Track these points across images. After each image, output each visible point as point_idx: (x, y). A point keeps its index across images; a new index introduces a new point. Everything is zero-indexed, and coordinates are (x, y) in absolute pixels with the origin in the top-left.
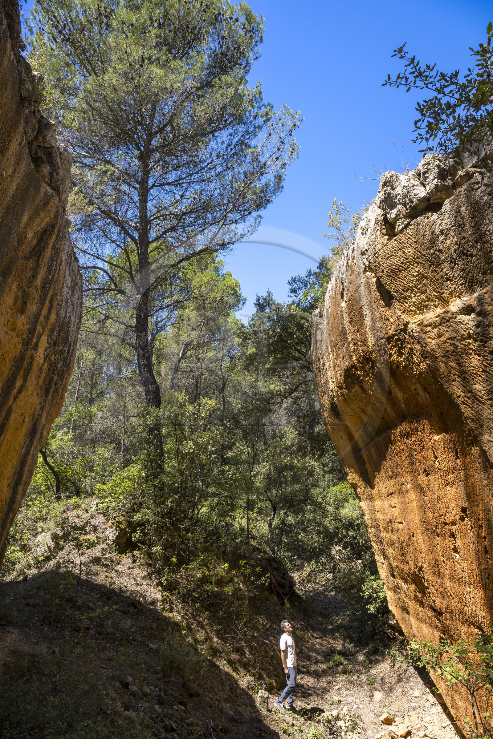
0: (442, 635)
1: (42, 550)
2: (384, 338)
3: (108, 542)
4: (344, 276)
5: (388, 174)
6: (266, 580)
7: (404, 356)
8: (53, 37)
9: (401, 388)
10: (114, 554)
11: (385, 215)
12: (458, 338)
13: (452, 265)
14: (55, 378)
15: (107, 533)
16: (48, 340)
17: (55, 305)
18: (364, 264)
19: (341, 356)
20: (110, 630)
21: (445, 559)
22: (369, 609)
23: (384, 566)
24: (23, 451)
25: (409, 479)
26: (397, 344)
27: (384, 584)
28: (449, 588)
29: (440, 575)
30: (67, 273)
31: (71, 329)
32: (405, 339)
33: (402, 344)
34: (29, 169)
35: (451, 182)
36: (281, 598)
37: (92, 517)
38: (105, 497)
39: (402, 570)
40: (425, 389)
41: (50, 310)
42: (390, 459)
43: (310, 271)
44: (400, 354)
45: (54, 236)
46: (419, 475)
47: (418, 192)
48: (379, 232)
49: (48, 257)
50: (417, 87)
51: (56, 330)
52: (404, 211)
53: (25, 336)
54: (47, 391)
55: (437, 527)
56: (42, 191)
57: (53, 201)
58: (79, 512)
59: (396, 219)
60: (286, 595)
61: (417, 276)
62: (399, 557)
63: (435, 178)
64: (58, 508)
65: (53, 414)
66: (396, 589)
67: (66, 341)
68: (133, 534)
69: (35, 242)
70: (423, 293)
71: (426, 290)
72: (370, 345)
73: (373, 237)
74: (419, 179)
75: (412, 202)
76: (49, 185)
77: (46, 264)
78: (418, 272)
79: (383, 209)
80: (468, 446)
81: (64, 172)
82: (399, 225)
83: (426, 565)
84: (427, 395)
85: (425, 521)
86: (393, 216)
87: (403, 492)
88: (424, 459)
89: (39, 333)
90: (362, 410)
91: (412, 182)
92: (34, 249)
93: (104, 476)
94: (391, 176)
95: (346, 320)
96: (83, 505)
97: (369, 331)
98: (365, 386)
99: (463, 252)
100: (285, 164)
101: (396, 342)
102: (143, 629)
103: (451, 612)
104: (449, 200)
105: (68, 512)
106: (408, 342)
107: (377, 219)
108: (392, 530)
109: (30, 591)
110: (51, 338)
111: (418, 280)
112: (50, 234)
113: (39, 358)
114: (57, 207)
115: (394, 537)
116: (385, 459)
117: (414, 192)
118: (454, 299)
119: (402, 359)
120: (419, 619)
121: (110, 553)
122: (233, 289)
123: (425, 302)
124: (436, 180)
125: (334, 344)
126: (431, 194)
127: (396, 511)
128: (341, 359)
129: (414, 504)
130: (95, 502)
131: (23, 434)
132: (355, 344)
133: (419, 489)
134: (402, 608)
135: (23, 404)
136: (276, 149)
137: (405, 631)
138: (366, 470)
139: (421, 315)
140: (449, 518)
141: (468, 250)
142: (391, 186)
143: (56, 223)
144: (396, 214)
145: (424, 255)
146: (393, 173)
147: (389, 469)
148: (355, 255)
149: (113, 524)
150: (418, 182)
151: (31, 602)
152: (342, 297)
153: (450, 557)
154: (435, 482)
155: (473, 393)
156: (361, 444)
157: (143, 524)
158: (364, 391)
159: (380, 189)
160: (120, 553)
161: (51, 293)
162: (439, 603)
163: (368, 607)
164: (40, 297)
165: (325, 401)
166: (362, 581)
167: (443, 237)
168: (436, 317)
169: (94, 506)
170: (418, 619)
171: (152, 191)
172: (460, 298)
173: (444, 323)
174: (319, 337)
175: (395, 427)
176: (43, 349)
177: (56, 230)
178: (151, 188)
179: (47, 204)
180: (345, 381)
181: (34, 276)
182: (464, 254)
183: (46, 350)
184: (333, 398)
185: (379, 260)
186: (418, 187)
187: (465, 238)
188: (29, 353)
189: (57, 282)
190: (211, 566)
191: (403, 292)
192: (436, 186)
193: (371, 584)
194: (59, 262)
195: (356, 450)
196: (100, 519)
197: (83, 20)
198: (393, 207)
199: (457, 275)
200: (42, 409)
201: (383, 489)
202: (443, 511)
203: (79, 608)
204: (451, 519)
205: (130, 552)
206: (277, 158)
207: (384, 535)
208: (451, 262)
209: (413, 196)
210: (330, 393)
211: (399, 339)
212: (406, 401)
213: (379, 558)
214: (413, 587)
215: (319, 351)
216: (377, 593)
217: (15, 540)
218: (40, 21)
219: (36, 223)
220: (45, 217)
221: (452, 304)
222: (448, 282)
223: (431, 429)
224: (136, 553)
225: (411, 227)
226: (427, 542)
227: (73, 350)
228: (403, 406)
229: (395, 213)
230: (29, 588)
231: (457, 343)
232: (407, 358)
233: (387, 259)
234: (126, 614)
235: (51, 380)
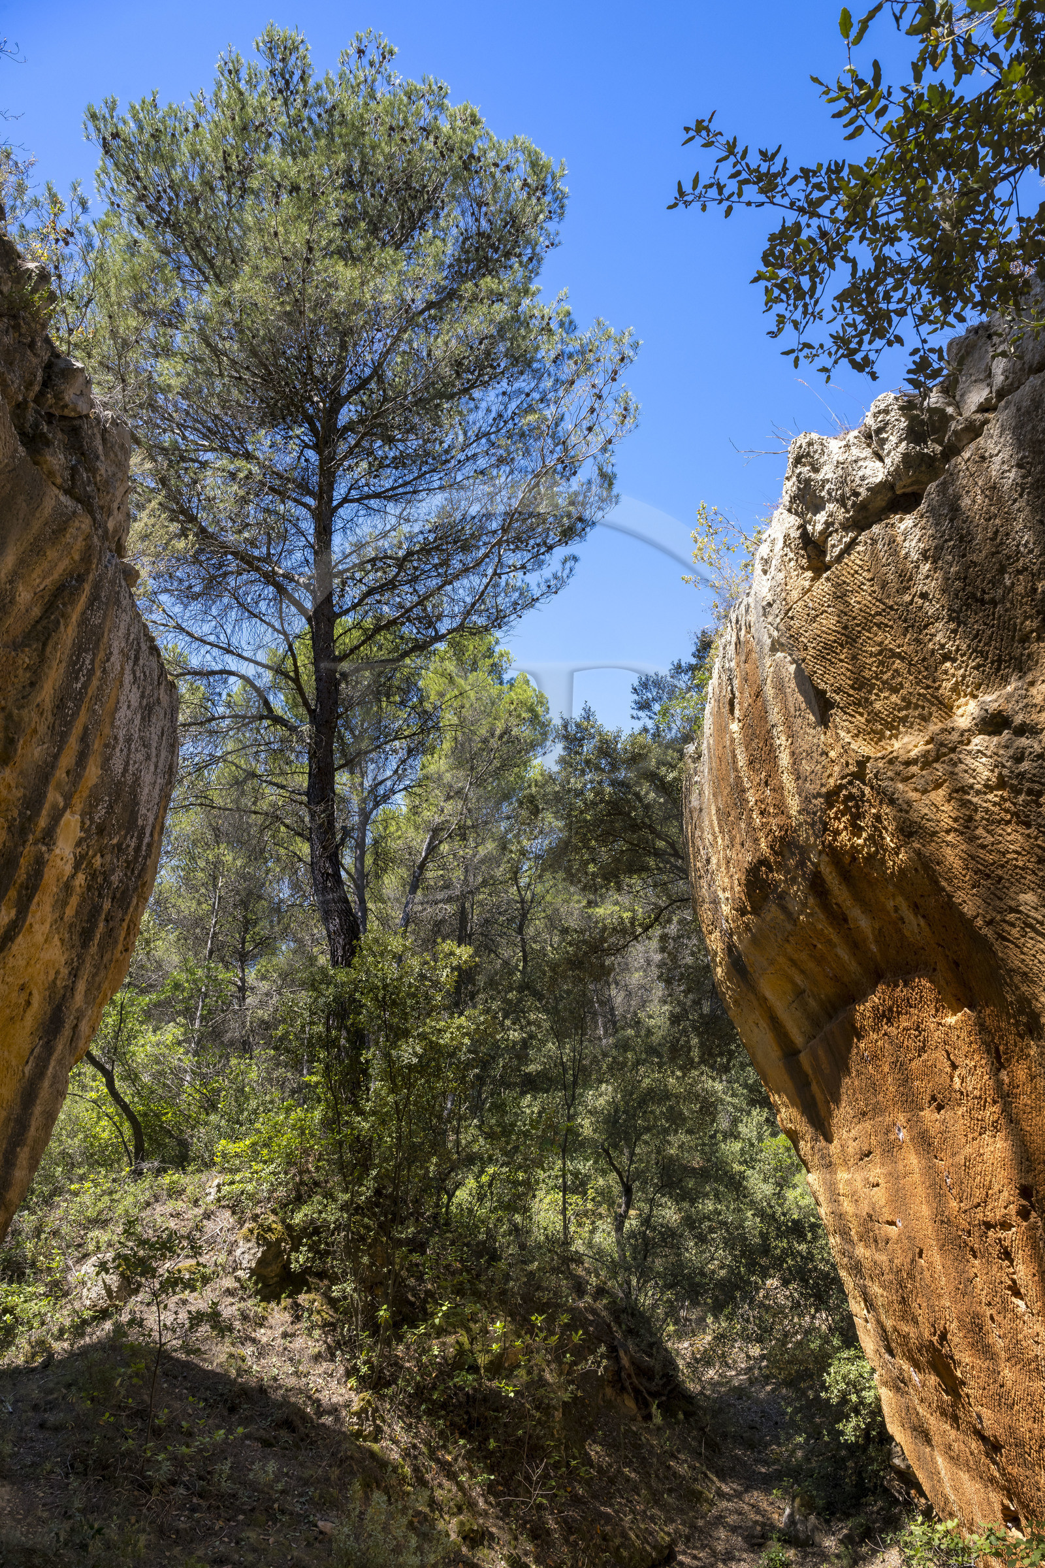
0: (1006, 1502)
1: (93, 1295)
2: (819, 795)
3: (240, 1273)
4: (733, 664)
5: (802, 440)
6: (599, 1364)
7: (864, 835)
8: (138, 219)
9: (867, 907)
10: (250, 1303)
11: (802, 527)
12: (977, 787)
13: (952, 626)
14: (107, 905)
15: (238, 1252)
16: (83, 823)
17: (97, 745)
18: (770, 636)
19: (738, 840)
20: (226, 1486)
21: (993, 1312)
22: (842, 1433)
23: (869, 1326)
24: (27, 1069)
25: (901, 1119)
26: (846, 807)
27: (873, 1370)
28: (1009, 1384)
29: (987, 1352)
30: (128, 678)
31: (144, 798)
32: (863, 795)
33: (857, 807)
34: (13, 457)
35: (939, 448)
36: (644, 1404)
37: (207, 1216)
38: (238, 1170)
39: (906, 1337)
40: (916, 908)
41: (82, 758)
42: (859, 1073)
43: (679, 666)
44: (857, 830)
45: (84, 599)
46: (922, 1109)
47: (868, 472)
48: (792, 563)
49: (69, 642)
50: (749, 204)
51: (102, 800)
52: (841, 515)
53: (16, 813)
54: (86, 936)
55: (969, 1232)
56: (48, 505)
57: (77, 524)
58: (180, 1205)
59: (826, 533)
60: (655, 1395)
61: (880, 653)
62: (896, 1306)
63: (901, 441)
64: (132, 1195)
65: (105, 985)
66: (899, 1384)
67: (131, 823)
68: (293, 1255)
69: (36, 611)
70: (895, 690)
71: (901, 684)
72: (793, 812)
73: (781, 575)
74: (869, 445)
75: (857, 494)
76: (67, 492)
77: (65, 657)
78: (880, 644)
79: (797, 514)
80: (1022, 1037)
81: (114, 468)
82: (833, 546)
83: (953, 1327)
84: (922, 922)
85: (942, 1220)
86: (819, 527)
87: (891, 1149)
88: (929, 1071)
89: (55, 806)
90: (791, 960)
91: (855, 452)
92: (34, 626)
93: (238, 1122)
94: (810, 444)
95: (742, 760)
96: (190, 1189)
97: (787, 780)
98: (790, 906)
99: (973, 596)
100: (610, 442)
101: (845, 802)
102: (306, 1483)
103: (1020, 1444)
104: (934, 484)
105: (157, 1206)
106: (869, 801)
107: (787, 537)
108: (876, 1241)
109: (51, 1392)
110: (92, 819)
111: (881, 663)
112: (72, 594)
113: (59, 863)
114: (88, 537)
115: (882, 1258)
116: (848, 1072)
117: (860, 473)
118: (962, 700)
119: (860, 841)
120: (954, 1460)
121: (242, 1299)
122: (531, 710)
123: (900, 710)
124: (904, 444)
125: (723, 815)
126: (896, 473)
127: (880, 1196)
128: (738, 847)
129: (916, 1177)
130: (216, 1182)
131: (28, 1030)
132: (762, 813)
133: (924, 1142)
134: (914, 1429)
135: (22, 963)
136: (586, 409)
137: (926, 1487)
138: (813, 1098)
139: (894, 741)
140: (995, 1212)
141: (984, 592)
142: (812, 464)
143: (88, 571)
144: (826, 523)
145: (891, 608)
146: (814, 436)
147: (858, 1096)
148: (752, 618)
149: (251, 1231)
150: (867, 452)
151: (52, 1418)
152: (732, 711)
153: (1005, 1308)
154: (958, 1126)
155: (1020, 912)
156: (798, 1039)
157: (317, 1231)
158: (791, 917)
159: (789, 473)
160: (266, 1299)
161: (83, 718)
162: (992, 1422)
163: (840, 1426)
164: (52, 728)
165: (715, 942)
166: (823, 1361)
167: (928, 566)
168: (928, 743)
169: (213, 1191)
170: (952, 1458)
171: (341, 511)
172: (975, 697)
173: (945, 755)
174: (695, 803)
175: (862, 997)
176: (72, 842)
177: (87, 587)
178: (340, 505)
179: (62, 530)
180: (749, 895)
181: (32, 684)
182: (977, 600)
183: (79, 844)
184: (731, 935)
185: (796, 623)
186: (867, 463)
187: (975, 564)
188: (29, 851)
189: (97, 698)
190: (475, 1327)
191: (851, 692)
192: (906, 456)
193: (844, 1370)
194: (101, 655)
195: (790, 1054)
196: (225, 1219)
197: (196, 181)
198: (818, 507)
199: (964, 647)
200: (75, 974)
201: (850, 1142)
202: (979, 1194)
203: (157, 1432)
204: (1000, 1213)
205: (289, 1296)
206: (590, 429)
207: (861, 1251)
208: (951, 619)
209: (858, 482)
210: (725, 926)
211: (850, 797)
212: (880, 935)
213: (856, 1307)
214: (933, 1380)
215: (698, 833)
216: (857, 1392)
217: (38, 1271)
218: (113, 189)
219: (38, 571)
220: (60, 559)
221: (960, 712)
222: (948, 664)
223: (938, 1001)
224: (303, 1298)
225: (860, 548)
226: (952, 1270)
227: (149, 845)
228: (874, 948)
229: (823, 520)
230: (51, 1385)
231: (975, 800)
232: (871, 838)
233: (814, 620)
234: (270, 1445)
235: (95, 911)
